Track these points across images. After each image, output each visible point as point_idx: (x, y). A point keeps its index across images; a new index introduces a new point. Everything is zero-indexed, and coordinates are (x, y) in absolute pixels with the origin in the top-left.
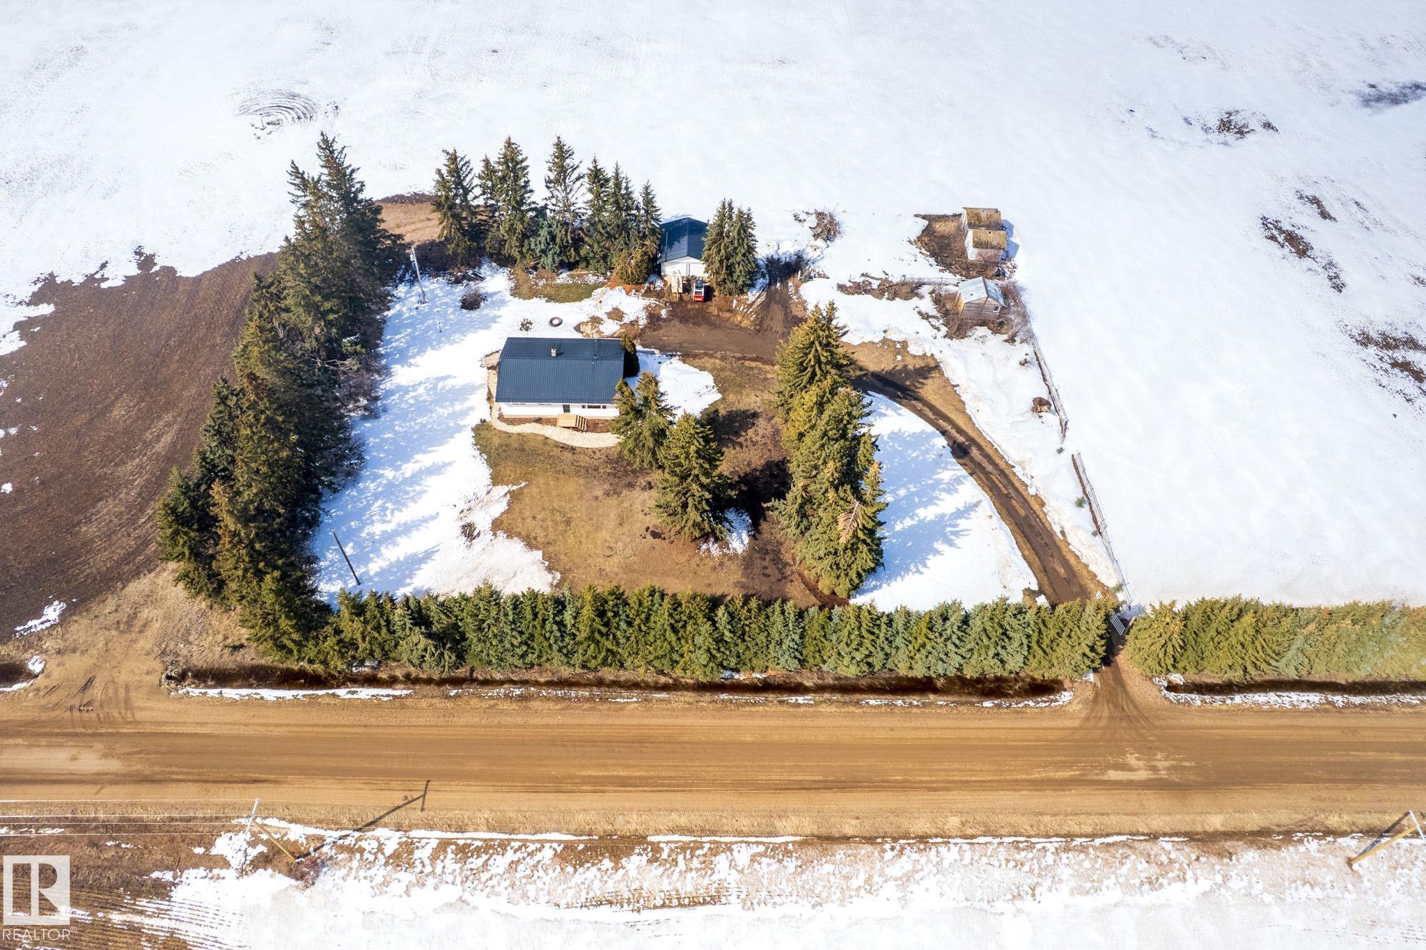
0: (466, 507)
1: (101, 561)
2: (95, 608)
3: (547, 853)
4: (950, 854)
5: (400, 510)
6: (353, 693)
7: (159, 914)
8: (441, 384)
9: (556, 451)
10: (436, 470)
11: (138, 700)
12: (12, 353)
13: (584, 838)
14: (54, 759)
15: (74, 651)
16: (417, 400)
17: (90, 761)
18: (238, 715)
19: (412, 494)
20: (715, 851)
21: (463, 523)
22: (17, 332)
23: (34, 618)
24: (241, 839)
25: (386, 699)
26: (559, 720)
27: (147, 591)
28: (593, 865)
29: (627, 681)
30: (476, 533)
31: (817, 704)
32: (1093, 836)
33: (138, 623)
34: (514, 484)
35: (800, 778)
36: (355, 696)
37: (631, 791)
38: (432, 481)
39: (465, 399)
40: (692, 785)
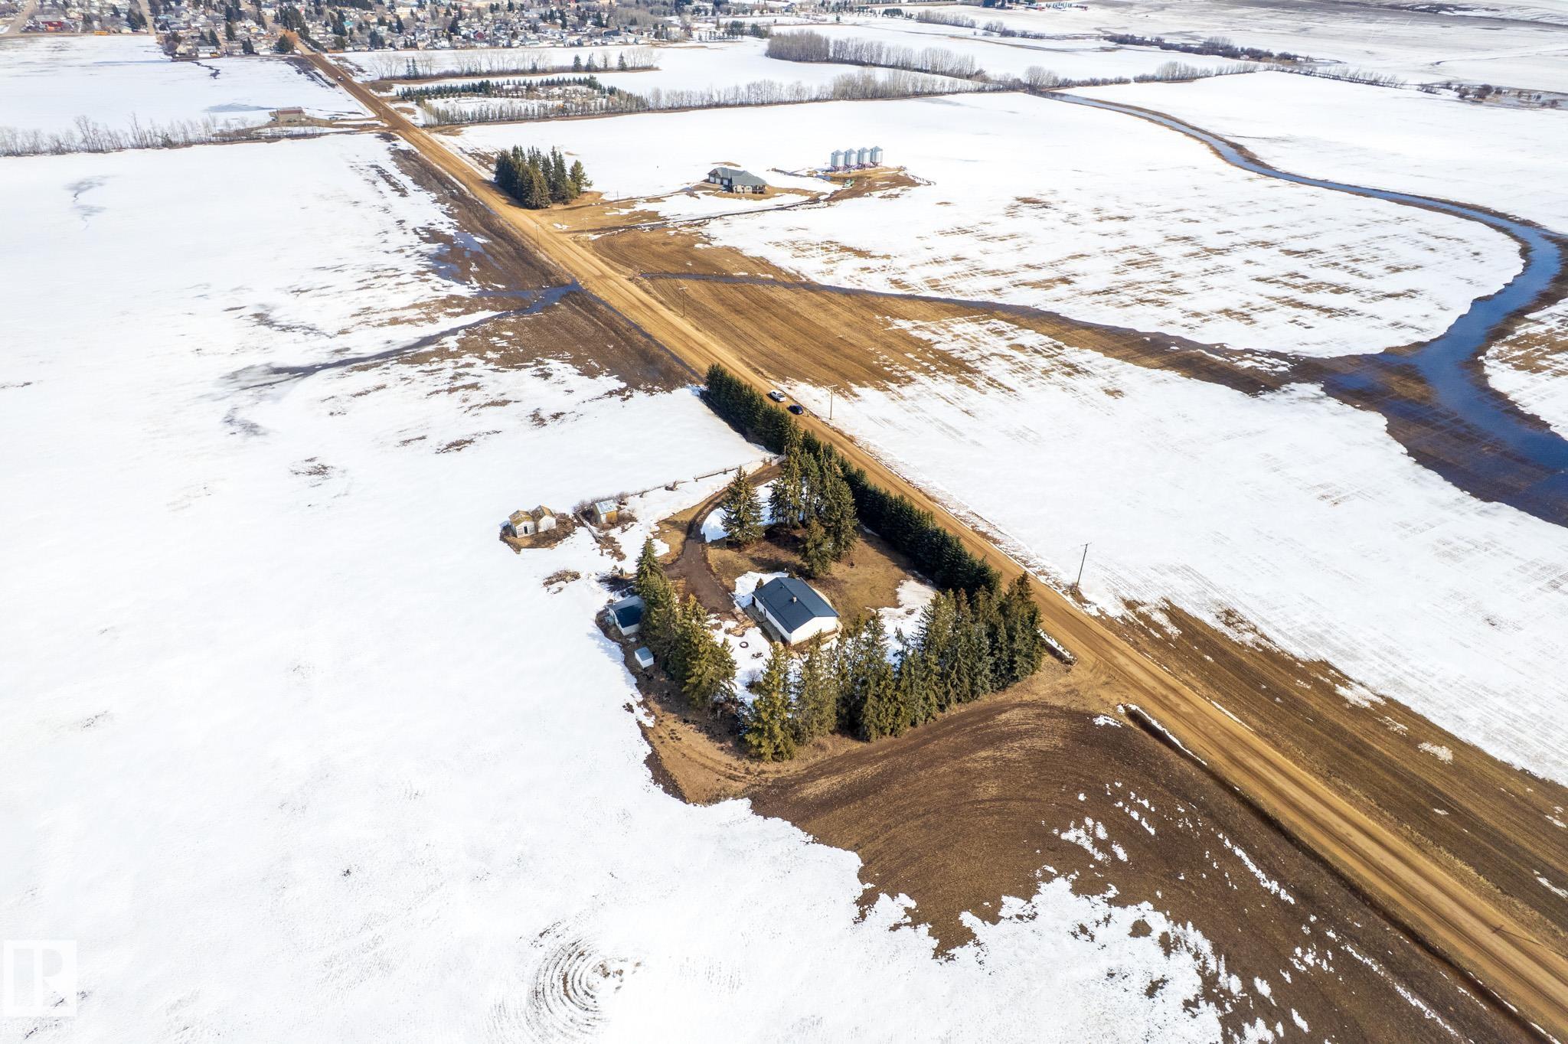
1: (1064, 725)
2: (1081, 708)
7: (1127, 615)
11: (1091, 665)
12: (1016, 896)
14: (1133, 669)
15: (1102, 700)
17: (1122, 660)
18: (1058, 634)
22: (1000, 914)
23: (1111, 726)
24: (1088, 610)
27: (1055, 697)
33: (1069, 689)
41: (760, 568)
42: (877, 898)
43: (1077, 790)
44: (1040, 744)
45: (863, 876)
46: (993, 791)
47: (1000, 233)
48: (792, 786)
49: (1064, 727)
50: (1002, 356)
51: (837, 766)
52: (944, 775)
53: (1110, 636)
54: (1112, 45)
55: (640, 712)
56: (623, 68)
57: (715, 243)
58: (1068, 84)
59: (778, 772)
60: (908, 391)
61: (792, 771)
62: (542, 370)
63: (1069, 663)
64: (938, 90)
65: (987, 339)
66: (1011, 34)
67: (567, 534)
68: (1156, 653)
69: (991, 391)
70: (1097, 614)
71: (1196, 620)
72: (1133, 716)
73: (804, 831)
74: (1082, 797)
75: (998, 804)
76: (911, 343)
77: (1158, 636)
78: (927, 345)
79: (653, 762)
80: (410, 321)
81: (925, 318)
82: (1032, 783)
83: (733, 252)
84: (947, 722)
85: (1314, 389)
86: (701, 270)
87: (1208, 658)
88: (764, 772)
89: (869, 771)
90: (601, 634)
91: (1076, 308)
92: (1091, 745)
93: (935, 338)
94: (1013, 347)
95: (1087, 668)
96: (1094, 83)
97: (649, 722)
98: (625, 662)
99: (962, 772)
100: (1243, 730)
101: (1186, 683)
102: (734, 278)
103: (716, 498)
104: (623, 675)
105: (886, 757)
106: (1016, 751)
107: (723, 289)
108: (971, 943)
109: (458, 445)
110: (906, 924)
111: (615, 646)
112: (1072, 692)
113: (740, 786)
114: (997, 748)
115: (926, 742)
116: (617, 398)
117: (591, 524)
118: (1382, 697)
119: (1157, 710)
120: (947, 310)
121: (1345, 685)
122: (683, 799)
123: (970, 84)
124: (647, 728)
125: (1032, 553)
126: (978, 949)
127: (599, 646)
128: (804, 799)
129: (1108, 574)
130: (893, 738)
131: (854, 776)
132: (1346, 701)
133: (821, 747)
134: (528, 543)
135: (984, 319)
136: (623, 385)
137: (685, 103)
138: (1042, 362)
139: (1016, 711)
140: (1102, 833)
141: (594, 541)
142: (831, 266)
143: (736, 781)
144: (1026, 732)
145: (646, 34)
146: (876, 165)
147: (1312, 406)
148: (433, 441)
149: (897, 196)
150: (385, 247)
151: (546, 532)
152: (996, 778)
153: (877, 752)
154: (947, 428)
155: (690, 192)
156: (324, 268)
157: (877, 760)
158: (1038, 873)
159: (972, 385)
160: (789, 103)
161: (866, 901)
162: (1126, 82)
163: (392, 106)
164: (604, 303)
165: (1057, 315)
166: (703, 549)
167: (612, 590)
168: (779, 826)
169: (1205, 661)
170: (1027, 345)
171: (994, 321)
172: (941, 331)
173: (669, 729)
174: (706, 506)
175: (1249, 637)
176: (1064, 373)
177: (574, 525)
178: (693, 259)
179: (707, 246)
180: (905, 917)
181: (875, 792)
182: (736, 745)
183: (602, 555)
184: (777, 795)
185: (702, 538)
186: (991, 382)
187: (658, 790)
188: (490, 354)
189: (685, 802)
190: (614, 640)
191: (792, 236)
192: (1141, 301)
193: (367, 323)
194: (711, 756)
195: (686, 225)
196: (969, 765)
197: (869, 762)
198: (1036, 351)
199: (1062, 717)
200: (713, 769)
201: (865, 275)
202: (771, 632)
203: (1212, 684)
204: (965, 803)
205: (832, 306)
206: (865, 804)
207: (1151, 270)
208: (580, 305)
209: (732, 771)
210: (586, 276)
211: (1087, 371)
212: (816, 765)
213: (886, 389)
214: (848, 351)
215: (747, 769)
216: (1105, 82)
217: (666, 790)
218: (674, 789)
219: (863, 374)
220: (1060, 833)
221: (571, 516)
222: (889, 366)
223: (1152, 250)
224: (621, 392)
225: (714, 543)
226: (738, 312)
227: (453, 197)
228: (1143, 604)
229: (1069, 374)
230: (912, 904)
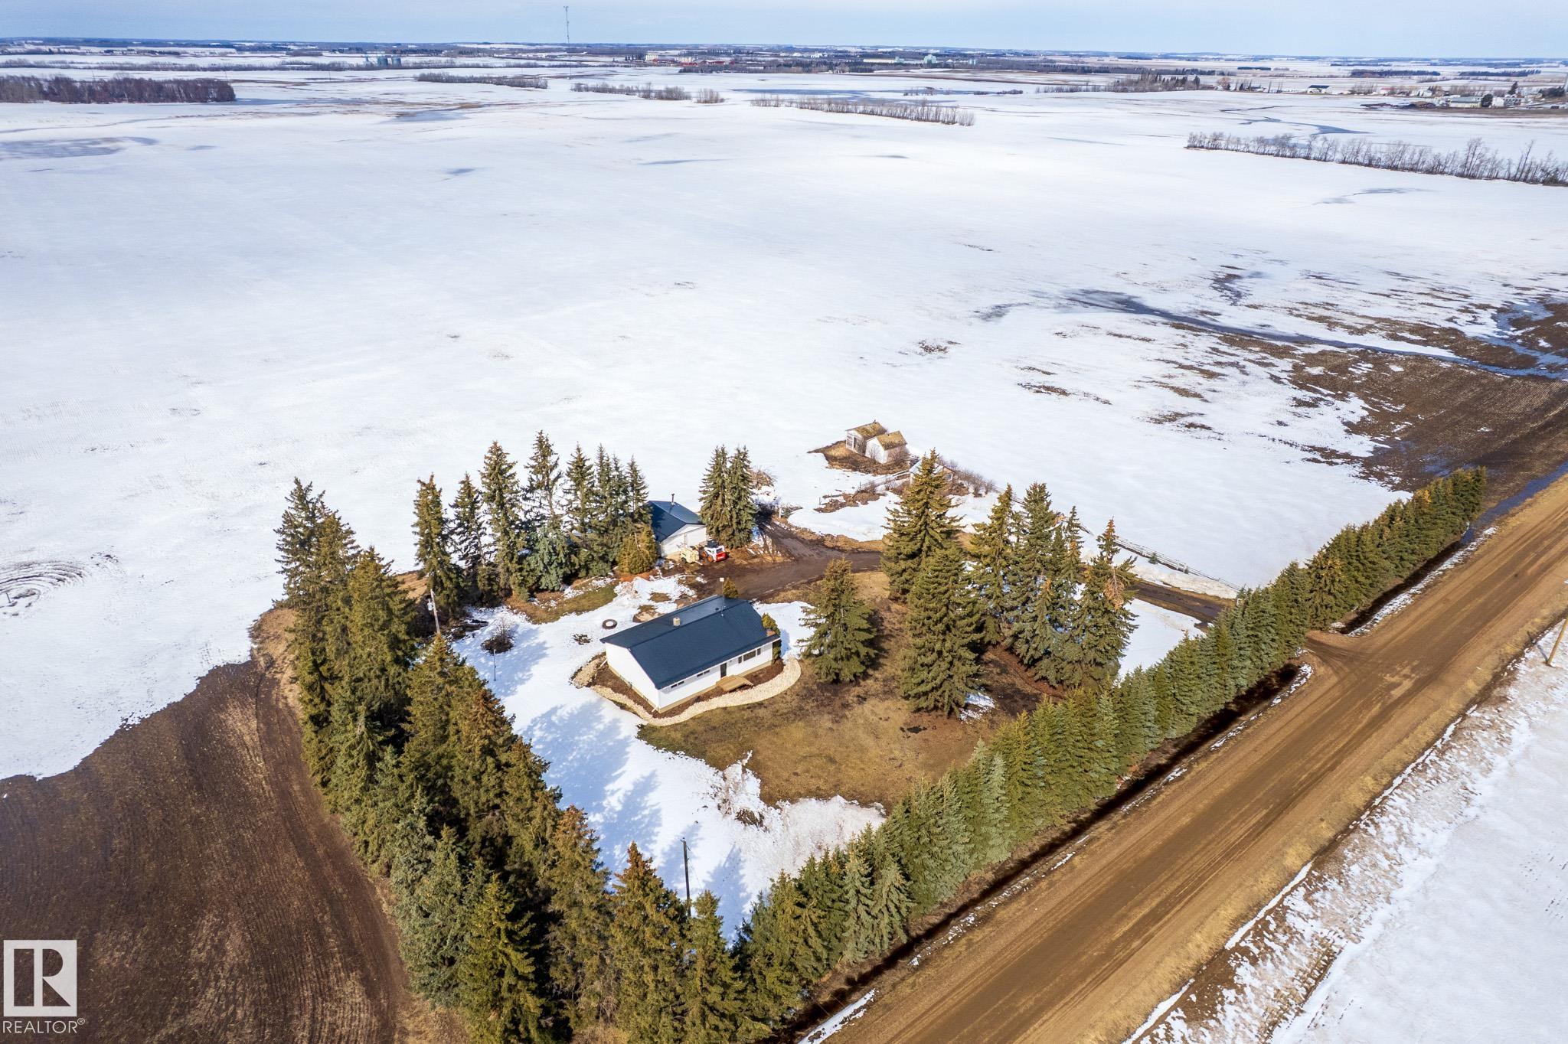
0: (718, 801)
3: (1179, 1027)
4: (1397, 801)
5: (651, 842)
6: (818, 1036)
8: (554, 718)
9: (747, 714)
10: (645, 786)
13: (1185, 989)
16: (543, 743)
19: (646, 820)
20: (1281, 919)
21: (734, 816)
25: (860, 1014)
26: (1039, 912)
28: (1222, 1003)
29: (1043, 848)
30: (757, 816)
31: (1190, 767)
32: (1439, 735)
34: (741, 760)
35: (1254, 821)
36: (823, 1038)
37: (1169, 920)
38: (652, 799)
39: (599, 719)
40: (1201, 879)
109: (1050, 390)
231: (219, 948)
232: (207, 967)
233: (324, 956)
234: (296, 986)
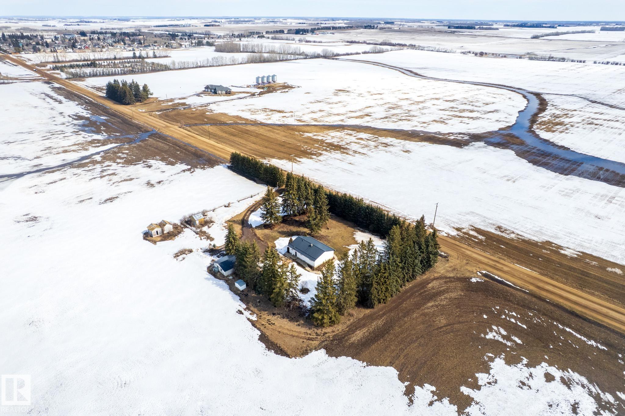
2: (462, 276)
7: (459, 234)
11: (457, 257)
12: (482, 372)
15: (469, 271)
22: (479, 384)
23: (479, 282)
24: (442, 234)
27: (448, 273)
33: (452, 268)
34: (347, 247)
41: (284, 236)
42: (414, 389)
43: (481, 314)
44: (453, 295)
45: (402, 378)
46: (444, 322)
47: (335, 101)
48: (344, 338)
49: (459, 285)
50: (356, 143)
51: (362, 322)
52: (417, 318)
53: (457, 243)
54: (348, 44)
55: (247, 314)
56: (155, 57)
57: (215, 112)
58: (338, 55)
59: (333, 332)
60: (321, 158)
61: (340, 330)
62: (147, 164)
63: (445, 257)
64: (289, 59)
65: (346, 137)
66: (310, 42)
67: (179, 233)
68: (480, 247)
69: (356, 155)
70: (446, 235)
71: (488, 232)
72: (485, 275)
73: (360, 361)
74: (485, 317)
75: (449, 327)
76: (315, 141)
77: (477, 240)
78: (322, 141)
79: (263, 338)
80: (74, 151)
81: (317, 132)
82: (459, 314)
83: (225, 115)
84: (406, 292)
85: (482, 144)
86: (212, 122)
87: (502, 246)
88: (325, 333)
89: (380, 322)
90: (213, 277)
91: (377, 124)
92: (476, 292)
93: (324, 139)
94: (358, 139)
95: (455, 258)
96: (348, 54)
97: (254, 318)
98: (231, 289)
99: (425, 315)
100: (535, 274)
101: (500, 258)
102: (227, 123)
103: (251, 208)
104: (231, 296)
105: (384, 314)
106: (444, 300)
107: (223, 127)
108: (473, 403)
109: (111, 199)
110: (436, 400)
111: (222, 282)
112: (454, 269)
113: (315, 343)
114: (435, 301)
115: (401, 303)
116: (188, 173)
117: (191, 226)
118: (579, 252)
119: (495, 271)
120: (324, 128)
121: (562, 249)
122: (288, 356)
123: (301, 57)
124: (254, 321)
125: (406, 214)
126: (478, 406)
127: (213, 284)
128: (352, 343)
129: (442, 218)
130: (384, 304)
131: (373, 327)
132: (567, 256)
133: (351, 315)
134: (159, 239)
135: (341, 130)
136: (189, 167)
137: (186, 66)
138: (373, 144)
139: (434, 282)
140: (504, 333)
141: (195, 234)
142: (269, 117)
143: (313, 340)
144: (444, 291)
145: (162, 46)
146: (274, 82)
147: (484, 149)
148: (96, 199)
149: (287, 92)
150: (55, 123)
151: (168, 233)
152: (442, 315)
153: (379, 312)
154: (344, 170)
155: (198, 95)
156: (22, 133)
157: (381, 316)
158: (486, 359)
159: (347, 154)
160: (230, 65)
161: (409, 392)
162: (359, 54)
163: (48, 72)
164: (170, 137)
165: (370, 127)
166: (252, 231)
167: (212, 255)
168: (345, 361)
169: (501, 248)
170: (363, 138)
171: (345, 131)
172: (326, 136)
173: (266, 320)
174: (247, 212)
175: (513, 236)
176: (383, 146)
177: (182, 228)
178: (207, 118)
179: (211, 113)
180: (433, 397)
181: (387, 332)
182: (305, 322)
183: (201, 239)
184: (338, 344)
185: (250, 226)
186: (355, 152)
187: (272, 354)
188: (118, 161)
189: (289, 357)
190: (220, 279)
191: (249, 107)
192: (401, 120)
193: (50, 153)
194: (294, 330)
195: (199, 107)
196: (426, 311)
197: (377, 318)
198: (368, 140)
199: (456, 281)
200: (297, 337)
201: (284, 119)
202: (302, 263)
203: (510, 257)
204: (433, 330)
205: (275, 130)
206: (384, 340)
207: (399, 110)
208: (159, 138)
209: (309, 336)
210: (158, 127)
211: (392, 145)
212: (351, 324)
213: (311, 158)
214: (288, 146)
215: (316, 333)
216: (352, 54)
217: (276, 353)
218: (280, 351)
219: (299, 154)
220: (485, 336)
221: (179, 224)
222: (309, 150)
223: (396, 103)
224: (189, 170)
225: (257, 227)
226: (234, 135)
227: (86, 103)
228: (463, 229)
229: (386, 147)
230: (434, 388)
231: (432, 306)
232: (437, 306)
233: (425, 291)
234: (434, 293)
